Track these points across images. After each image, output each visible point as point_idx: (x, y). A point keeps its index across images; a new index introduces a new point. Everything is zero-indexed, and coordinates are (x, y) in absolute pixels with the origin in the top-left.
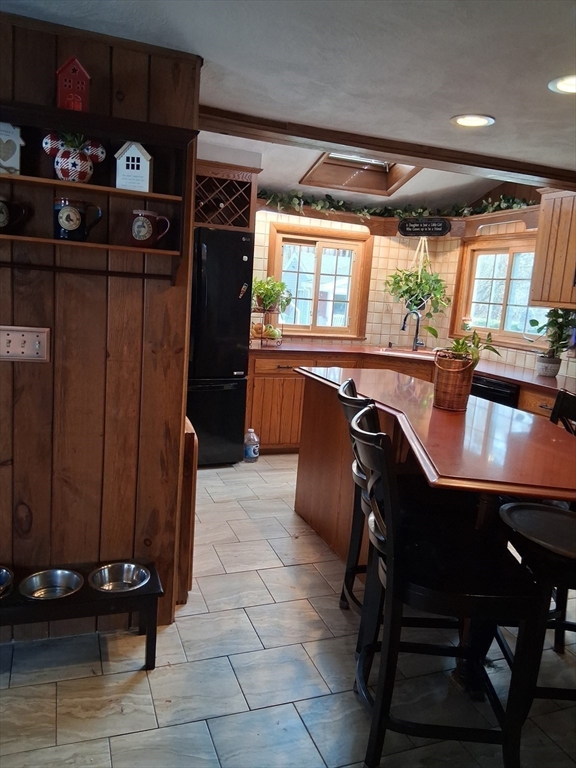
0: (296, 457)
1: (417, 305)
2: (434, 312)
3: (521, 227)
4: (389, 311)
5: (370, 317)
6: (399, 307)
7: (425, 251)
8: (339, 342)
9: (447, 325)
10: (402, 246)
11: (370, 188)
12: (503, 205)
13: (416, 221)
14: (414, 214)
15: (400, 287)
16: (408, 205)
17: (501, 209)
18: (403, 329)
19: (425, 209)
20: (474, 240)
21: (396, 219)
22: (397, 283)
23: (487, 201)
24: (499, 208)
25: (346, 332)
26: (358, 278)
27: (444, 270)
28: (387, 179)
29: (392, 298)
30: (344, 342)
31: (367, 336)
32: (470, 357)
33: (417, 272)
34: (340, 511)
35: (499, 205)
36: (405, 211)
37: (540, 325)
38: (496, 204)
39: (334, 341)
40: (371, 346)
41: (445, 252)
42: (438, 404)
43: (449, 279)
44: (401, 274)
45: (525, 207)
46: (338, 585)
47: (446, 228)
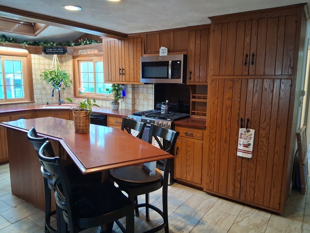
0: (7, 166)
1: (58, 85)
2: (66, 87)
3: (96, 52)
4: (44, 88)
5: (35, 92)
6: (49, 87)
7: (57, 61)
8: (21, 105)
9: (72, 92)
10: (45, 59)
11: (26, 32)
12: (88, 42)
13: (50, 48)
14: (49, 45)
15: (48, 77)
16: (46, 41)
17: (87, 44)
18: (53, 96)
19: (54, 43)
20: (78, 56)
21: (41, 47)
22: (46, 75)
23: (81, 40)
24: (86, 44)
25: (24, 100)
26: (26, 74)
27: (67, 69)
28: (33, 29)
29: (45, 82)
30: (24, 105)
31: (35, 100)
32: (88, 109)
33: (55, 70)
34: (38, 188)
35: (86, 42)
36: (45, 43)
37: (110, 90)
38: (85, 42)
39: (18, 105)
40: (39, 105)
41: (66, 61)
42: (77, 132)
43: (70, 72)
44: (47, 71)
45: (96, 44)
46: (43, 223)
47: (65, 51)
